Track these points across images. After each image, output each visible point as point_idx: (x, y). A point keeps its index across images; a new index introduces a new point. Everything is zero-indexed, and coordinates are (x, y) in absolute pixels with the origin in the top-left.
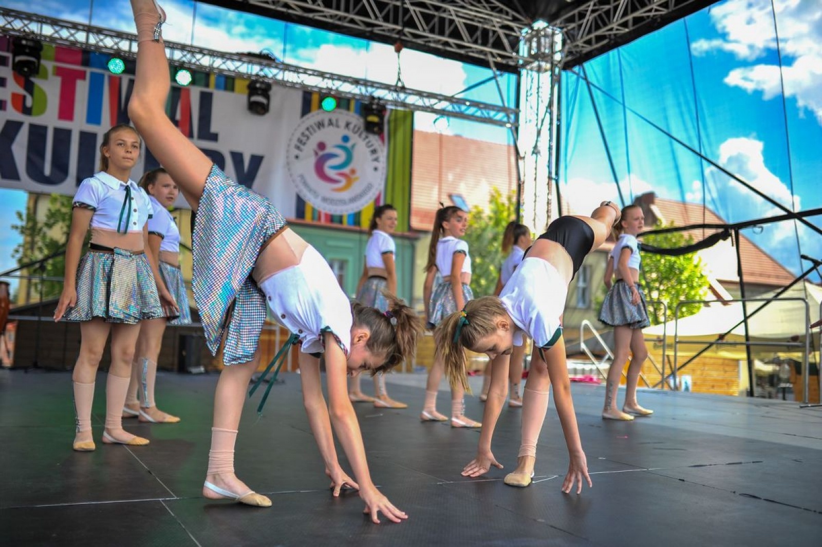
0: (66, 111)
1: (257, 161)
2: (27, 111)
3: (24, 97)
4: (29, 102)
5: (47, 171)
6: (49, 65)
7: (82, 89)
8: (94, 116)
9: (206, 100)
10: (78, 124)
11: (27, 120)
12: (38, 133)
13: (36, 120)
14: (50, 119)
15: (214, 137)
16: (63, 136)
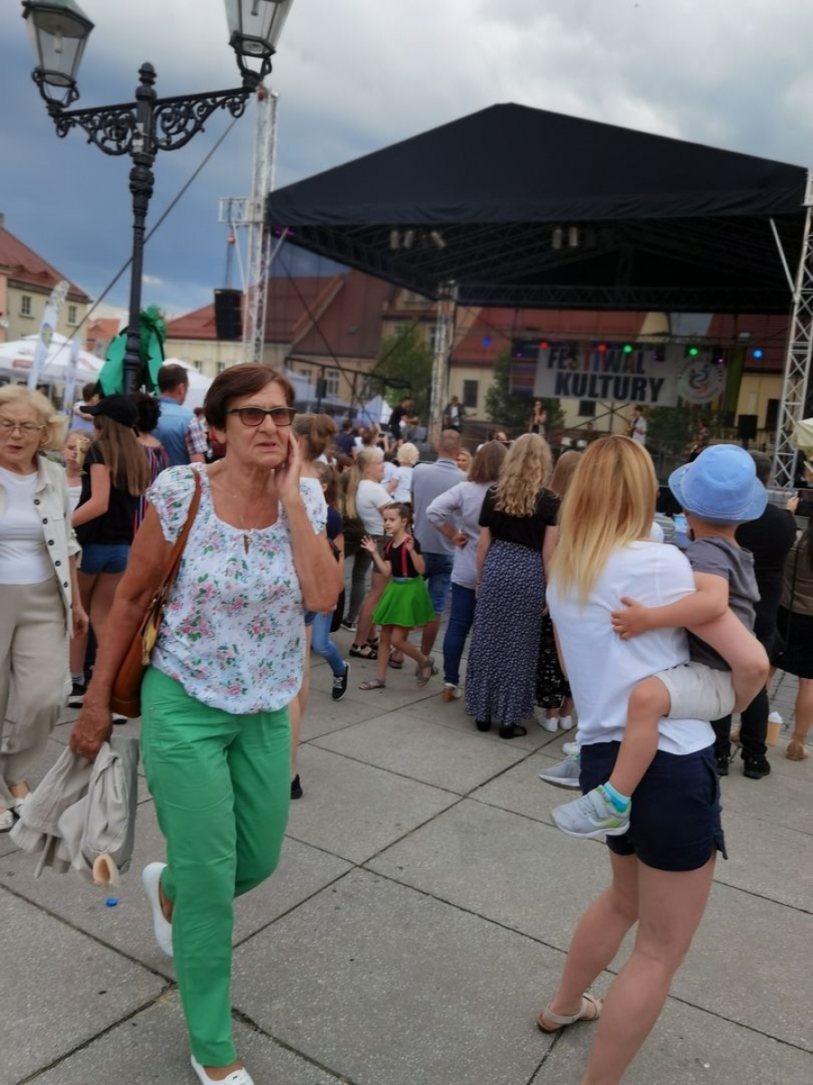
0: (586, 367)
1: (661, 381)
2: (573, 368)
4: (574, 365)
5: (579, 390)
6: (581, 349)
7: (593, 357)
8: (596, 369)
9: (641, 356)
10: (590, 372)
11: (573, 372)
12: (576, 377)
13: (577, 372)
14: (581, 371)
15: (643, 372)
16: (585, 377)
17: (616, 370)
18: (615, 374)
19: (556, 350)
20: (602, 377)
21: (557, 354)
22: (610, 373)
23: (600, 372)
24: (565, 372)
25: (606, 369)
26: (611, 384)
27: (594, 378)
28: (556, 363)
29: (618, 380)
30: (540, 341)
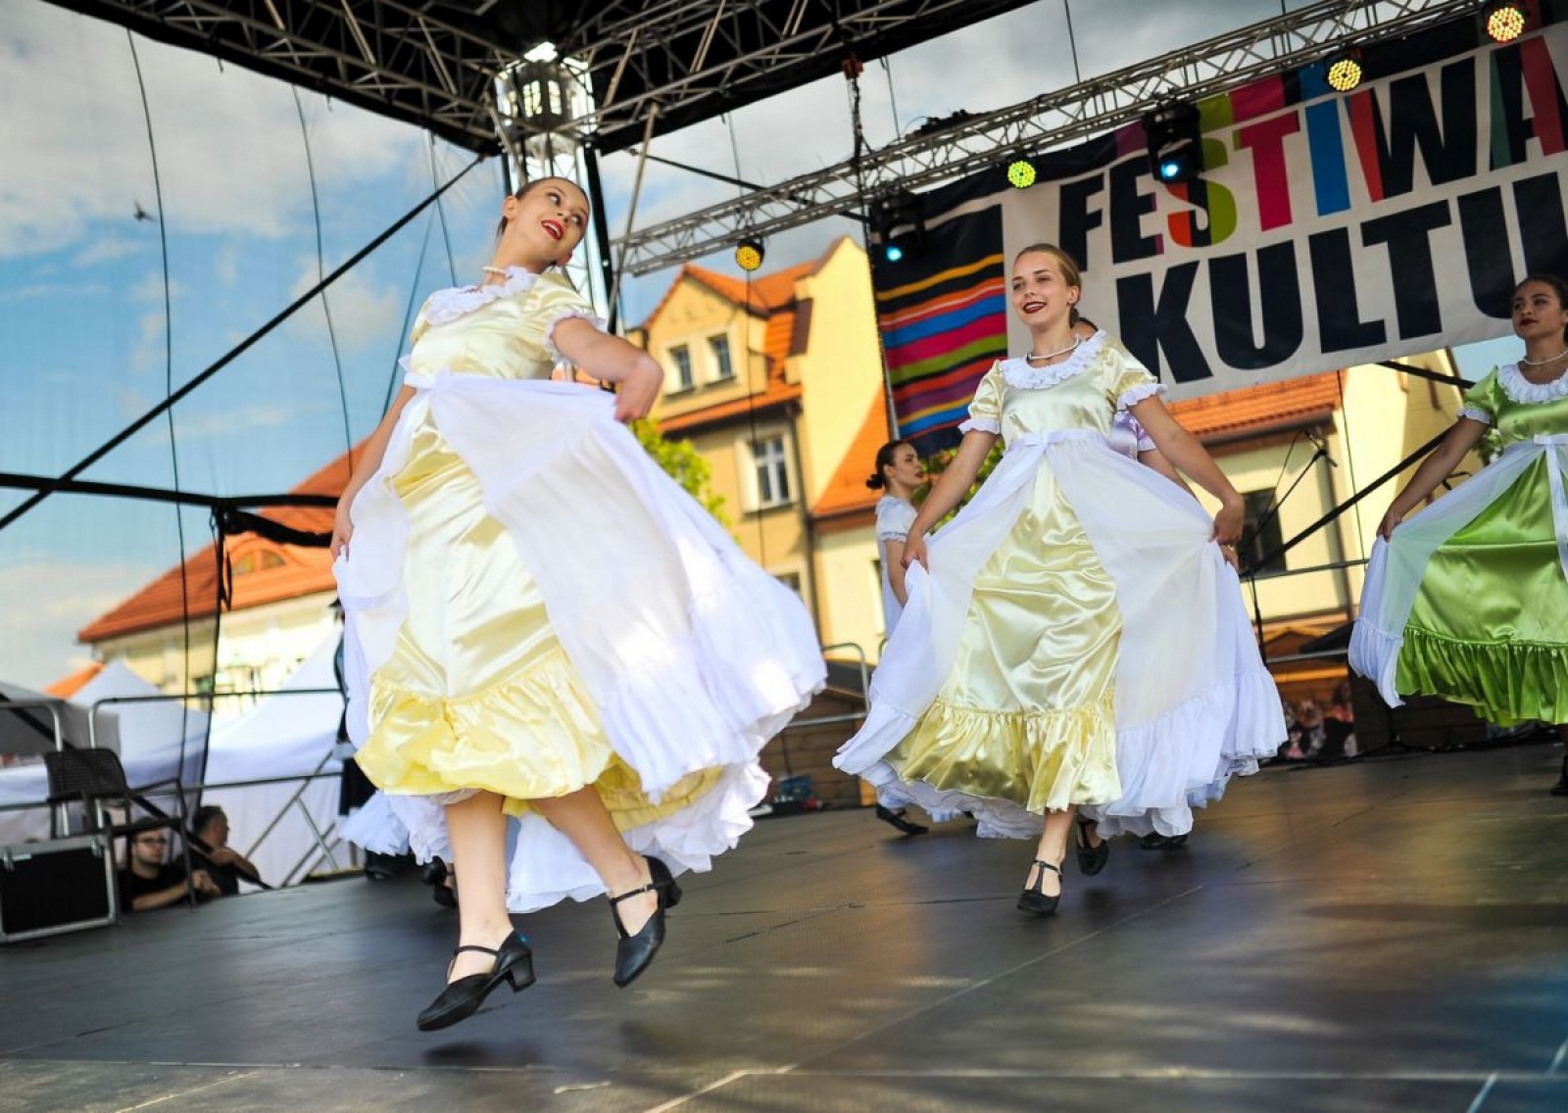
0: (1275, 210)
2: (1199, 237)
3: (1192, 214)
4: (1202, 218)
5: (1259, 338)
6: (1224, 135)
8: (1331, 195)
10: (1303, 226)
11: (1205, 255)
13: (1227, 246)
14: (1247, 237)
16: (1278, 259)
17: (1452, 162)
18: (1451, 192)
19: (1096, 185)
20: (1373, 232)
21: (1099, 202)
22: (1423, 192)
23: (1363, 206)
24: (1156, 268)
25: (1391, 178)
26: (1447, 248)
27: (1331, 251)
28: (1100, 240)
29: (1481, 212)
30: (992, 176)
